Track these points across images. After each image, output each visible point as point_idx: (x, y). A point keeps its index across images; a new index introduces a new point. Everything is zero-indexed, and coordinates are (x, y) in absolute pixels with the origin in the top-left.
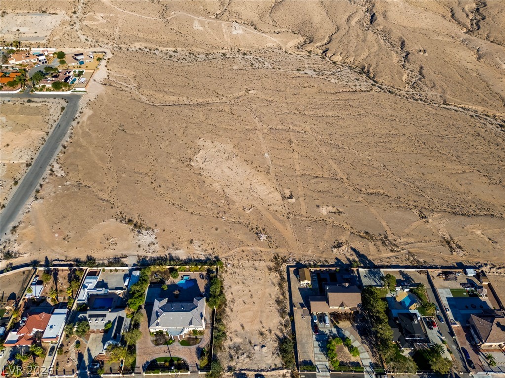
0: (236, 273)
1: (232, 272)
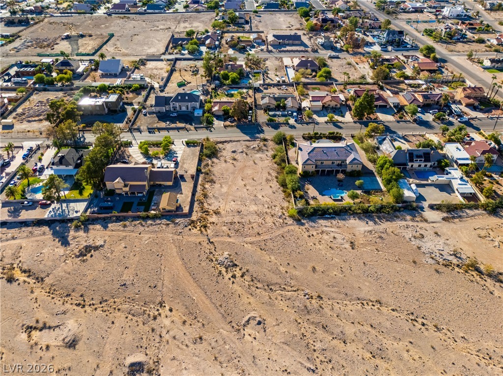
0: (268, 208)
1: (273, 208)
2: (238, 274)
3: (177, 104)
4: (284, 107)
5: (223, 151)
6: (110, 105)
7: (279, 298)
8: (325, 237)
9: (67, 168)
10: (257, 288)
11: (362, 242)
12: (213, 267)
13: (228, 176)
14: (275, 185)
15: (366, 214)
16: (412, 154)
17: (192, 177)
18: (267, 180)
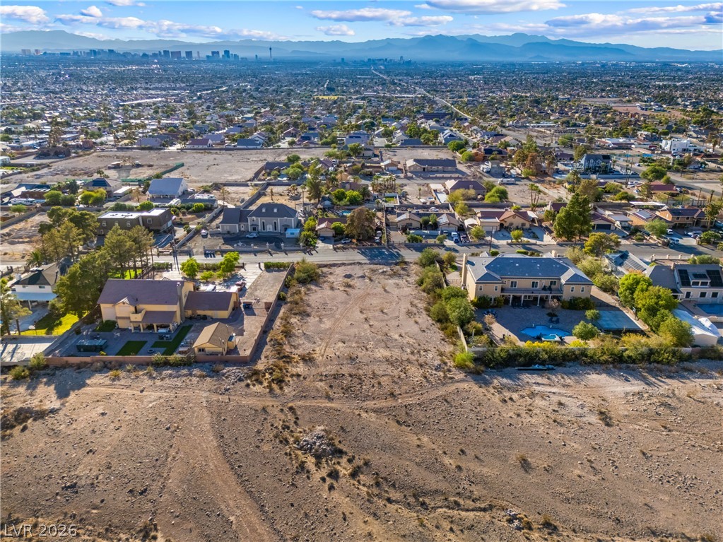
0: (412, 353)
2: (344, 469)
3: (259, 221)
4: (435, 226)
5: (330, 276)
6: (150, 221)
7: (446, 525)
8: (538, 402)
9: (42, 291)
10: (389, 500)
11: (626, 413)
12: (286, 454)
13: (335, 306)
14: (425, 320)
15: (619, 364)
16: (686, 271)
17: (268, 306)
18: (409, 313)
